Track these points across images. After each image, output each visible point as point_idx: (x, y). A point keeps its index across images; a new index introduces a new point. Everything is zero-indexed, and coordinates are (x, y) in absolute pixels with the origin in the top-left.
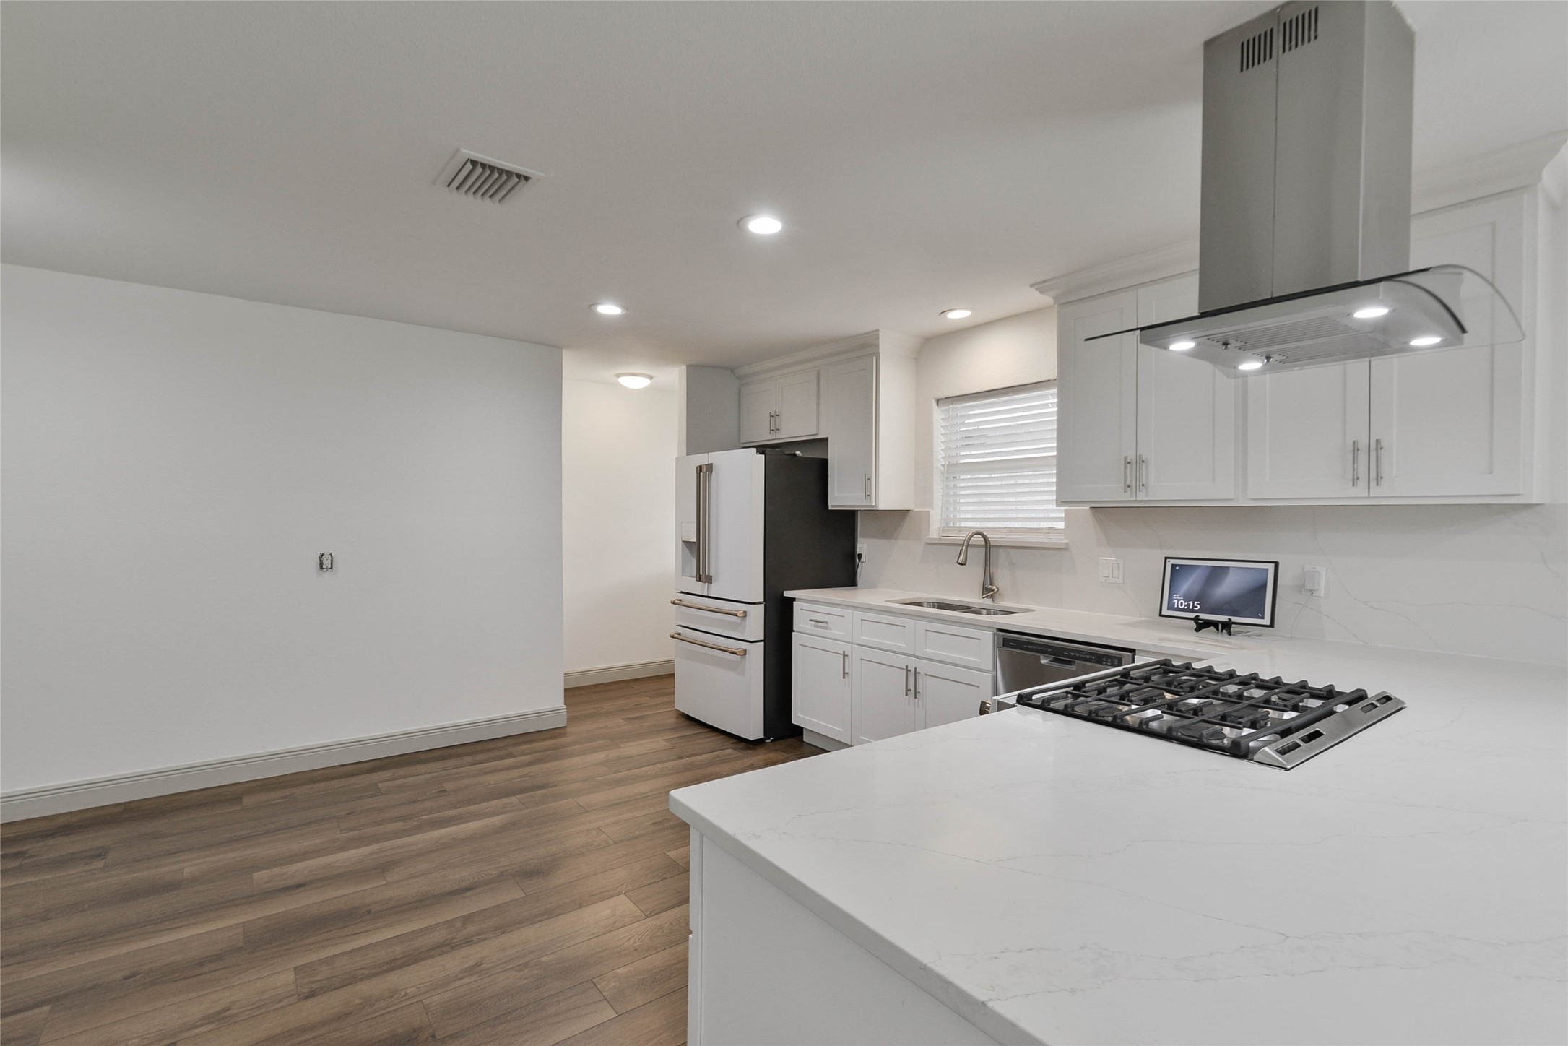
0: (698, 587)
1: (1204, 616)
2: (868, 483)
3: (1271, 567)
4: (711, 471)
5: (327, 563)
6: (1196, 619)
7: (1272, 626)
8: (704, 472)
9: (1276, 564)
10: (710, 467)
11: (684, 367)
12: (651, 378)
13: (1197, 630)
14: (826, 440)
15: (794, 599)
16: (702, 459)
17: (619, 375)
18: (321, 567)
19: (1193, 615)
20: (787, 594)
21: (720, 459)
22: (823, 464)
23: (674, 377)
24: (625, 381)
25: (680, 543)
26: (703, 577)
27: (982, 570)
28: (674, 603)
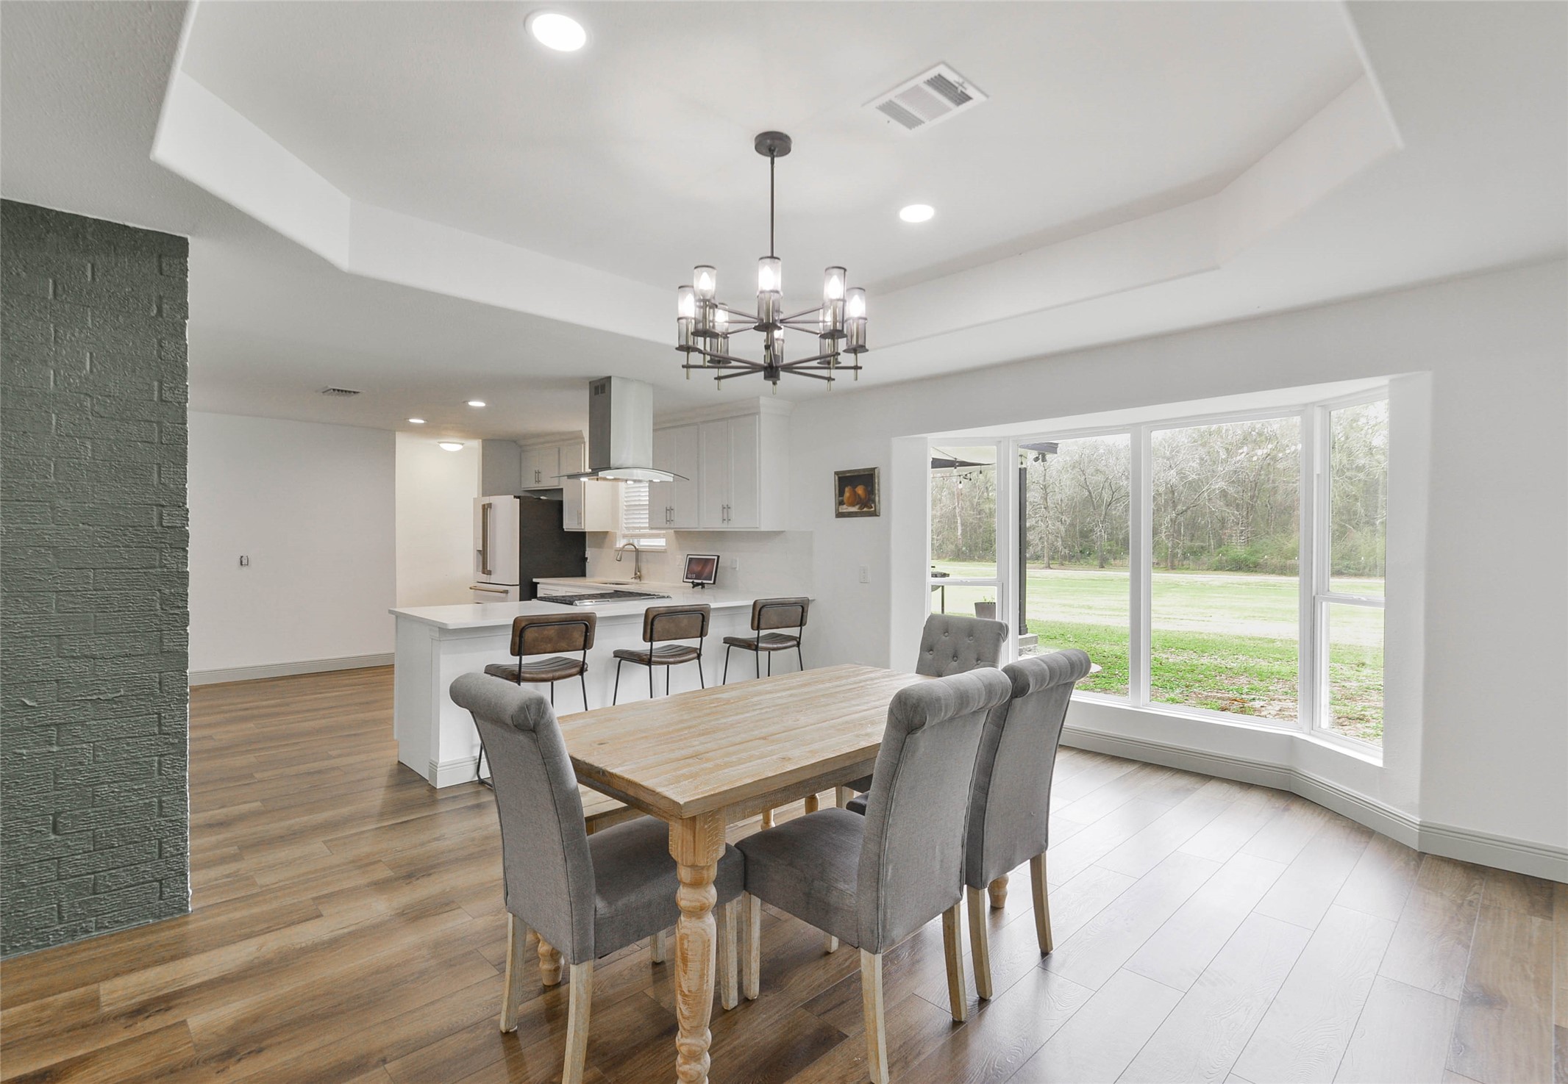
0: (484, 578)
1: (696, 581)
2: (579, 516)
3: (716, 558)
4: (491, 508)
5: (245, 562)
6: (693, 582)
7: (714, 583)
8: (486, 508)
9: (718, 557)
10: (490, 505)
11: (481, 440)
12: (462, 444)
13: (693, 587)
14: (562, 489)
15: (538, 583)
16: (487, 500)
17: (440, 443)
18: (242, 564)
19: (691, 581)
20: (535, 580)
21: (496, 500)
22: (561, 503)
23: (476, 445)
24: (444, 446)
25: (476, 551)
26: (486, 571)
27: (634, 564)
28: (471, 588)
